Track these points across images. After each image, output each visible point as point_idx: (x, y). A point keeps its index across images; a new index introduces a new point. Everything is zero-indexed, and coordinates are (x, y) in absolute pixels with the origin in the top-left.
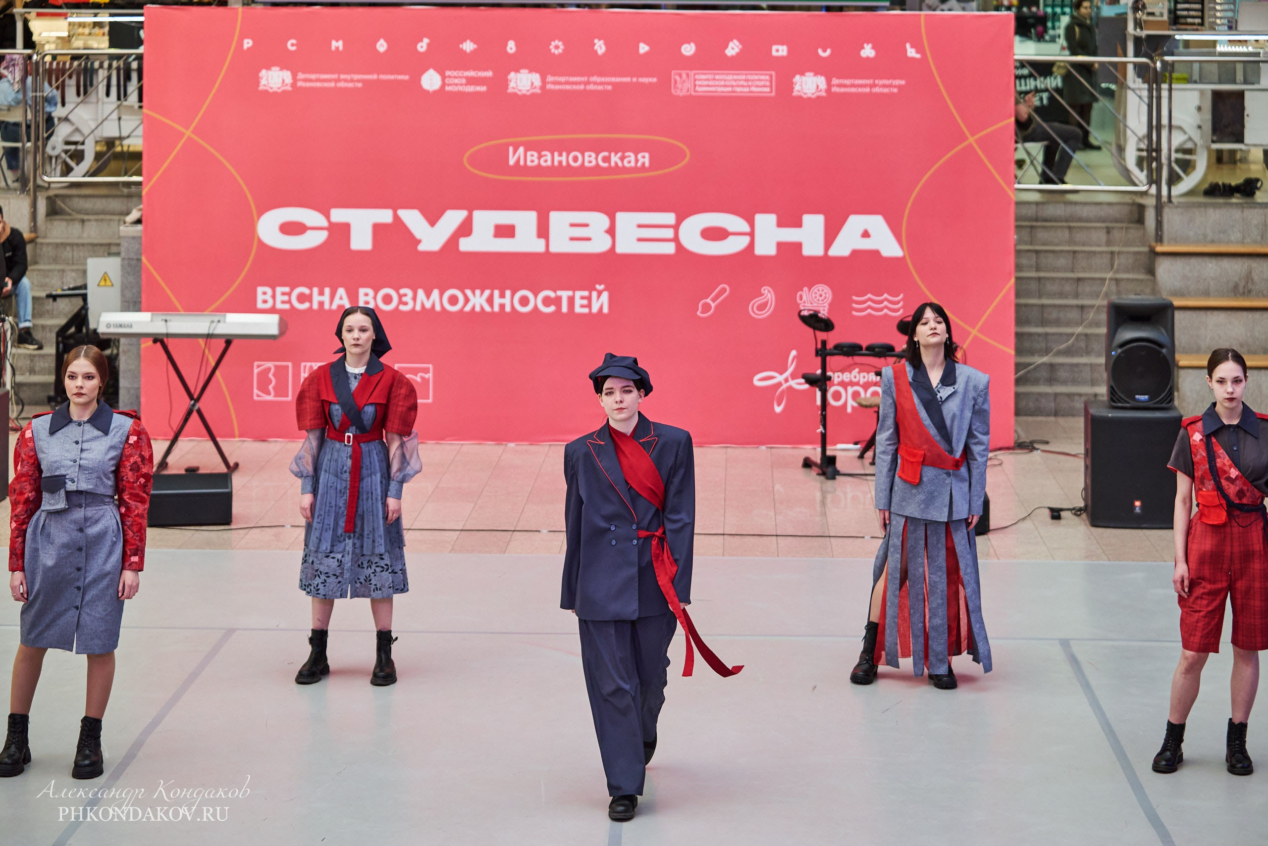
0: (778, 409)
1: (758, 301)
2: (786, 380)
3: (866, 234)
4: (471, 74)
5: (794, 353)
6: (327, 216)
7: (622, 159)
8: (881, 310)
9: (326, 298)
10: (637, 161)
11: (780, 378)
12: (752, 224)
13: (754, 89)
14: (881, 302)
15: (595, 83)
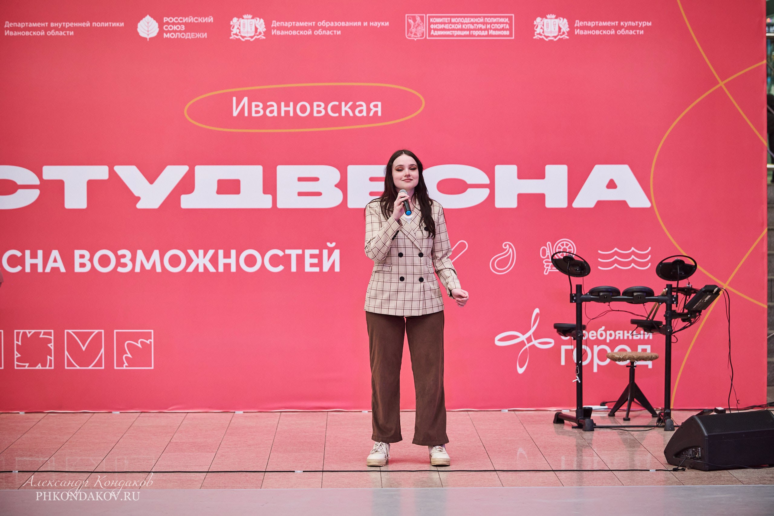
0: (521, 371)
1: (499, 257)
2: (529, 340)
3: (612, 185)
4: (190, 19)
5: (537, 311)
6: (39, 174)
7: (353, 108)
8: (628, 264)
9: (39, 261)
10: (369, 110)
11: (523, 338)
12: (491, 175)
13: (492, 32)
14: (628, 256)
15: (324, 28)
